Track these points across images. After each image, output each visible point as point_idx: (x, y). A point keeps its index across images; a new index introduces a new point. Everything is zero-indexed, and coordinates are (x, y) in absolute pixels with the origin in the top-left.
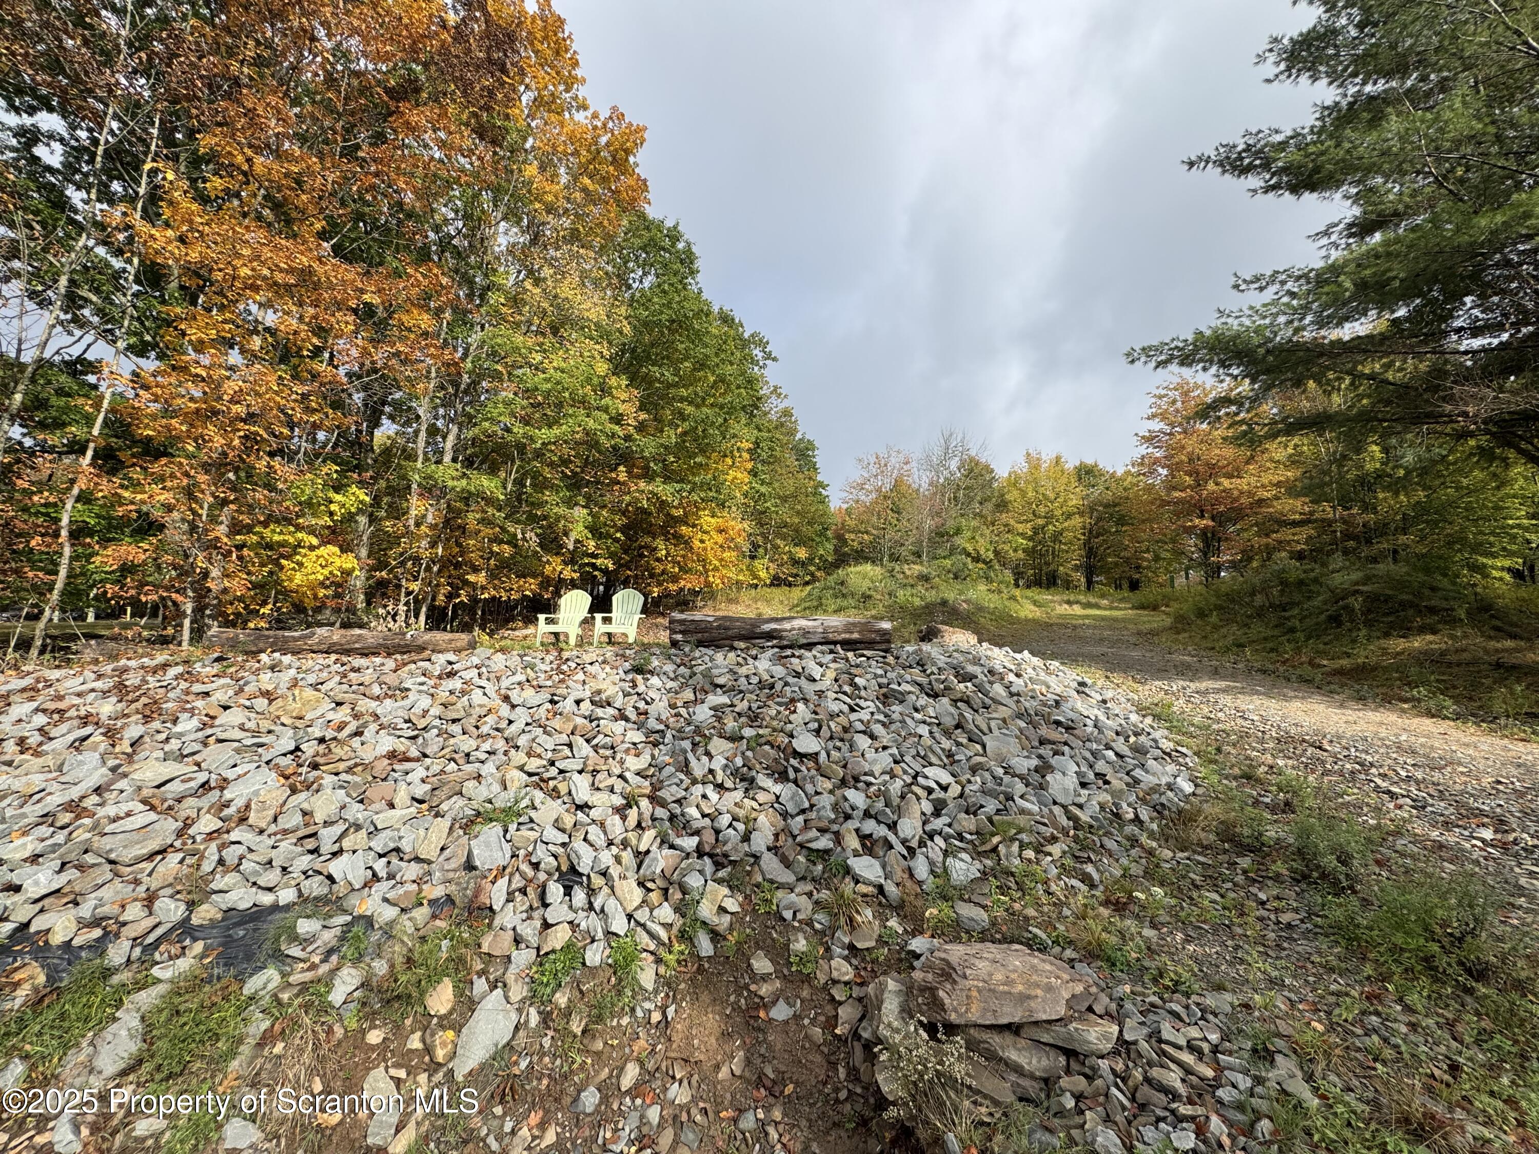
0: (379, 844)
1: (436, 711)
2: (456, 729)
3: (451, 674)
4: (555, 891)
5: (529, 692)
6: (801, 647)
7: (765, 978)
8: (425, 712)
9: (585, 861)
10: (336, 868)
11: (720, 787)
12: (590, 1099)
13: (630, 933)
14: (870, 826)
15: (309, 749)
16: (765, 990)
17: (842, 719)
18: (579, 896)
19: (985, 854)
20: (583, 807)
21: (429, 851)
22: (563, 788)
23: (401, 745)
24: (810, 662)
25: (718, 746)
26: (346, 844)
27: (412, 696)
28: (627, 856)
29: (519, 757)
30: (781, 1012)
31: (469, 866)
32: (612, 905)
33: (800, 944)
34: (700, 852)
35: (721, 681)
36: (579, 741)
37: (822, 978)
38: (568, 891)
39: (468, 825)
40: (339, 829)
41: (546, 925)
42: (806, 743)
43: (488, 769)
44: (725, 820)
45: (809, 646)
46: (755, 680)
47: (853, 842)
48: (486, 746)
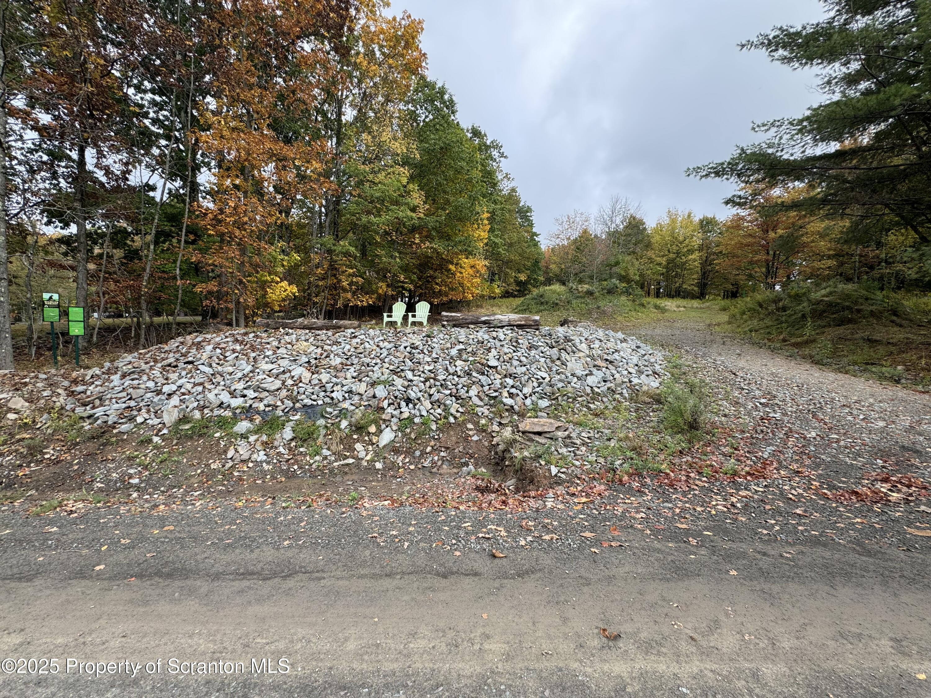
0: (345, 388)
1: (352, 350)
2: (362, 356)
3: (355, 337)
4: (403, 404)
5: (386, 344)
6: (498, 327)
7: (471, 430)
8: (349, 351)
9: (413, 395)
10: (334, 395)
11: (459, 376)
12: (418, 453)
13: (428, 416)
14: (513, 391)
15: (313, 362)
16: (471, 433)
17: (510, 355)
18: (411, 406)
19: (554, 399)
20: (411, 381)
21: (362, 391)
22: (403, 375)
23: (344, 361)
24: (501, 334)
25: (459, 363)
26: (335, 389)
27: (343, 345)
28: (426, 395)
29: (387, 365)
30: (475, 438)
31: (374, 397)
32: (422, 408)
33: (483, 421)
34: (451, 395)
35: (462, 340)
36: (407, 360)
37: (489, 430)
38: (407, 405)
39: (373, 384)
40: (332, 385)
41: (401, 412)
42: (493, 362)
43: (376, 368)
44: (460, 386)
45: (502, 327)
46: (476, 340)
47: (505, 394)
48: (374, 361)
